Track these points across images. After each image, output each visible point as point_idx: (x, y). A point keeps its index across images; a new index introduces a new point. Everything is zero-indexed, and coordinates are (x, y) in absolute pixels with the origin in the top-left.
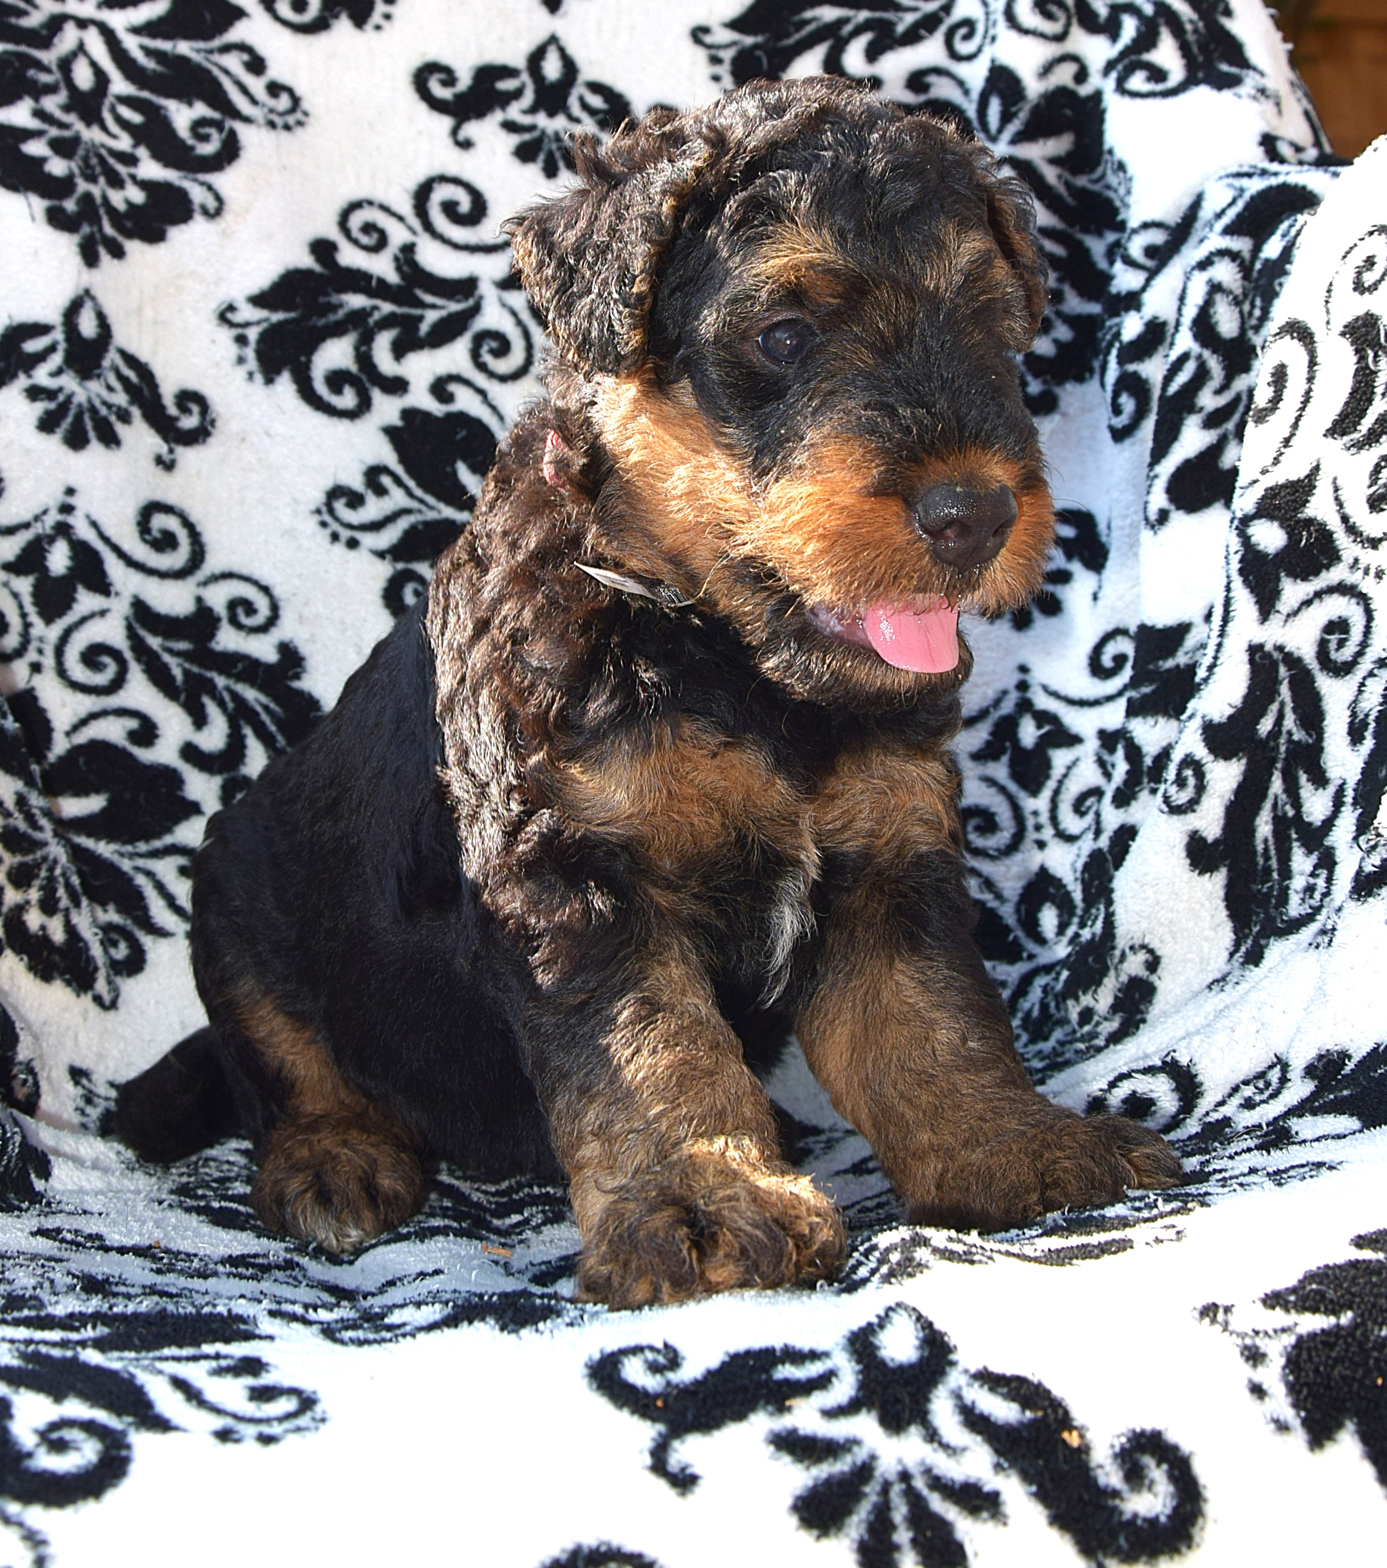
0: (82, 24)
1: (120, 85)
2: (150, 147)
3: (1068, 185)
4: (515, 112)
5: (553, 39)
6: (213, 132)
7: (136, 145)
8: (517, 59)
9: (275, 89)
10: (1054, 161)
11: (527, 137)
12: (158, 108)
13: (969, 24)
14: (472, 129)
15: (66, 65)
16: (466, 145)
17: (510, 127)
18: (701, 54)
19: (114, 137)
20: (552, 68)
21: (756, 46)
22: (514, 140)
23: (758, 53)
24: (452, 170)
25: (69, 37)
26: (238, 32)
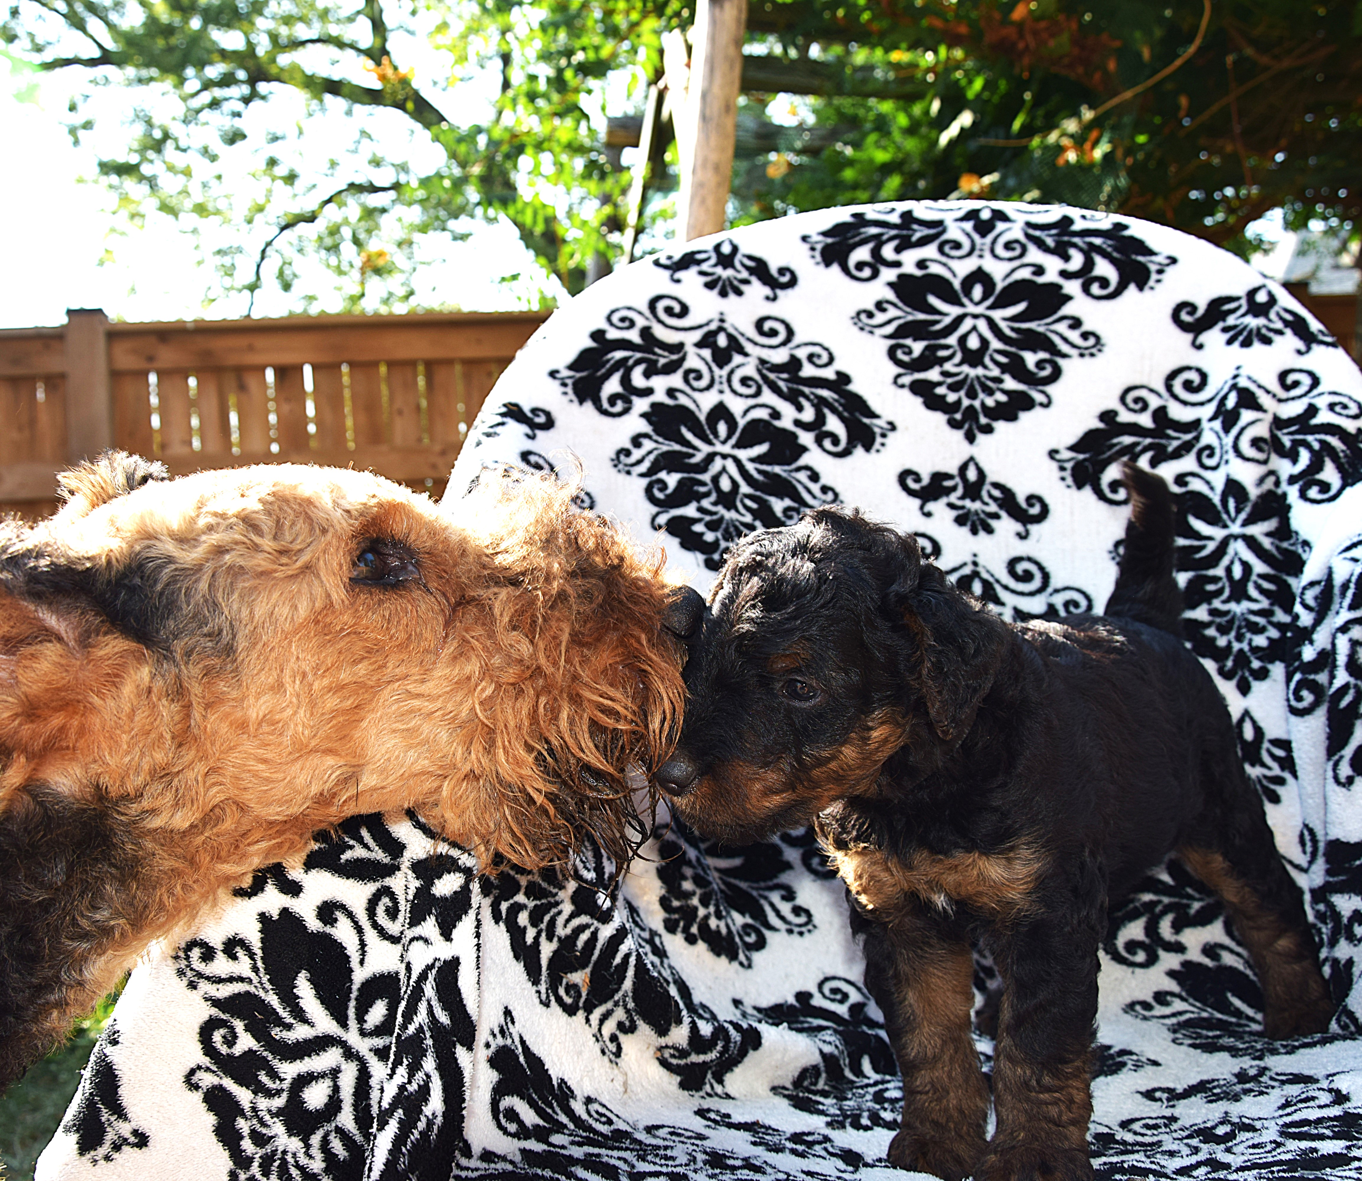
0: (724, 457)
1: (745, 488)
2: (762, 521)
3: (1278, 548)
4: (953, 498)
5: (972, 459)
6: (794, 514)
7: (755, 519)
8: (954, 470)
9: (825, 489)
10: (1268, 534)
11: (961, 512)
12: (766, 501)
13: (1209, 447)
14: (930, 506)
15: (716, 479)
16: (928, 515)
17: (951, 506)
18: (1054, 465)
19: (742, 515)
20: (972, 475)
21: (1085, 460)
22: (954, 513)
23: (1087, 464)
24: (921, 530)
25: (718, 464)
26: (804, 460)
